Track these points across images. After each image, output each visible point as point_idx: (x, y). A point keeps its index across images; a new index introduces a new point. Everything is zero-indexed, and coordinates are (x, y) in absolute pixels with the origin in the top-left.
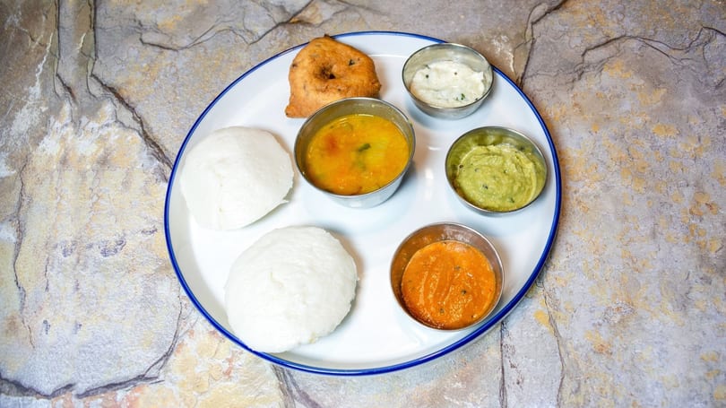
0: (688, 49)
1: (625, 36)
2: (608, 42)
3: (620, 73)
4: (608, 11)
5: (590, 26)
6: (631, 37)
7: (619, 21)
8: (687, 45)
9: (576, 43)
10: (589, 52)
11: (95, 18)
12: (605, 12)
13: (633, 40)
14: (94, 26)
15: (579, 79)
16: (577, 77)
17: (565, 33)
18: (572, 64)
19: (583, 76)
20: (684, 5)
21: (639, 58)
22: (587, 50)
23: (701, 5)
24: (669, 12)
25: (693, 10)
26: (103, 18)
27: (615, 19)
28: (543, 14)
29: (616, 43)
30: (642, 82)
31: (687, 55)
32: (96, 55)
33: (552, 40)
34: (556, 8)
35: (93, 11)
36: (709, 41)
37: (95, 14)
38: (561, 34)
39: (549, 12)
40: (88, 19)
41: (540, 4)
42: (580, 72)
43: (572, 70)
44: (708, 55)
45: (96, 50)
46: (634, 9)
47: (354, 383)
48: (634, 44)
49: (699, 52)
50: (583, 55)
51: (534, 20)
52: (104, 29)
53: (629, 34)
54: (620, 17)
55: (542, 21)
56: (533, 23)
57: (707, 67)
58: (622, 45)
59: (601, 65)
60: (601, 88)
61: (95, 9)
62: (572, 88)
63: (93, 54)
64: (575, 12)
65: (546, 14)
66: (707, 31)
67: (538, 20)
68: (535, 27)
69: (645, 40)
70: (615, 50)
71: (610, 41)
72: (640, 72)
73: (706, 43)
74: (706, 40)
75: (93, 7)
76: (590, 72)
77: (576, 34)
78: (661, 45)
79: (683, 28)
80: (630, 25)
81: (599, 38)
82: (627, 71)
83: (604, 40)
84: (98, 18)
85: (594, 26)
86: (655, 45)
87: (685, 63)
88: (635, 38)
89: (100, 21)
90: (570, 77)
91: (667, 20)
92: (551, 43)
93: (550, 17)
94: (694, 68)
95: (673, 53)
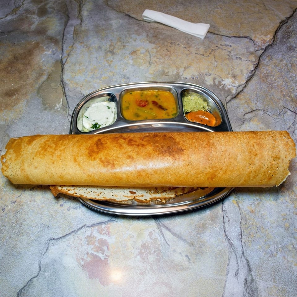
0: (279, 115)
1: (258, 109)
2: (252, 111)
3: (256, 123)
4: (252, 100)
5: (246, 105)
6: (260, 110)
7: (256, 104)
8: (279, 114)
9: (241, 111)
10: (246, 115)
11: (65, 92)
12: (251, 100)
13: (260, 111)
14: (65, 95)
15: (243, 124)
16: (242, 124)
17: (238, 107)
18: (240, 119)
19: (244, 123)
20: (277, 99)
21: (262, 118)
22: (245, 114)
23: (284, 99)
24: (272, 101)
25: (281, 101)
26: (68, 92)
27: (254, 103)
28: (230, 99)
29: (255, 112)
30: (264, 126)
31: (278, 117)
32: (69, 107)
33: (234, 110)
34: (234, 98)
35: (63, 88)
36: (286, 112)
37: (64, 90)
38: (236, 107)
39: (232, 99)
40: (62, 91)
41: (229, 96)
42: (243, 122)
43: (240, 121)
44: (285, 118)
45: (68, 105)
46: (261, 99)
47: (179, 221)
48: (261, 112)
49: (282, 117)
50: (244, 116)
51: (227, 102)
52: (69, 97)
53: (259, 109)
54: (256, 102)
55: (230, 102)
56: (227, 103)
57: (285, 122)
58: (257, 112)
59: (250, 120)
60: (250, 128)
61: (64, 88)
62: (241, 127)
63: (67, 106)
64: (241, 99)
65: (231, 99)
66: (285, 109)
67: (228, 102)
68: (228, 104)
69: (265, 111)
70: (254, 114)
71: (253, 111)
72: (263, 123)
73: (285, 113)
74: (285, 112)
75: (63, 87)
76: (246, 122)
77: (241, 108)
78: (270, 113)
79: (277, 107)
80: (260, 106)
81: (248, 110)
82: (258, 122)
83: (251, 110)
84: (66, 92)
85: (247, 105)
86: (268, 113)
87: (278, 120)
88: (261, 110)
89: (67, 93)
90: (240, 124)
91: (272, 104)
92: (233, 111)
93: (232, 101)
94: (280, 122)
95: (274, 116)
